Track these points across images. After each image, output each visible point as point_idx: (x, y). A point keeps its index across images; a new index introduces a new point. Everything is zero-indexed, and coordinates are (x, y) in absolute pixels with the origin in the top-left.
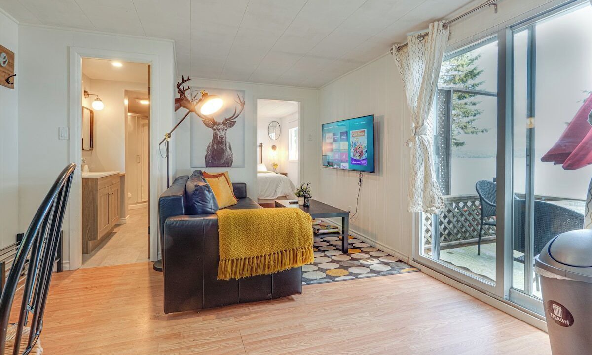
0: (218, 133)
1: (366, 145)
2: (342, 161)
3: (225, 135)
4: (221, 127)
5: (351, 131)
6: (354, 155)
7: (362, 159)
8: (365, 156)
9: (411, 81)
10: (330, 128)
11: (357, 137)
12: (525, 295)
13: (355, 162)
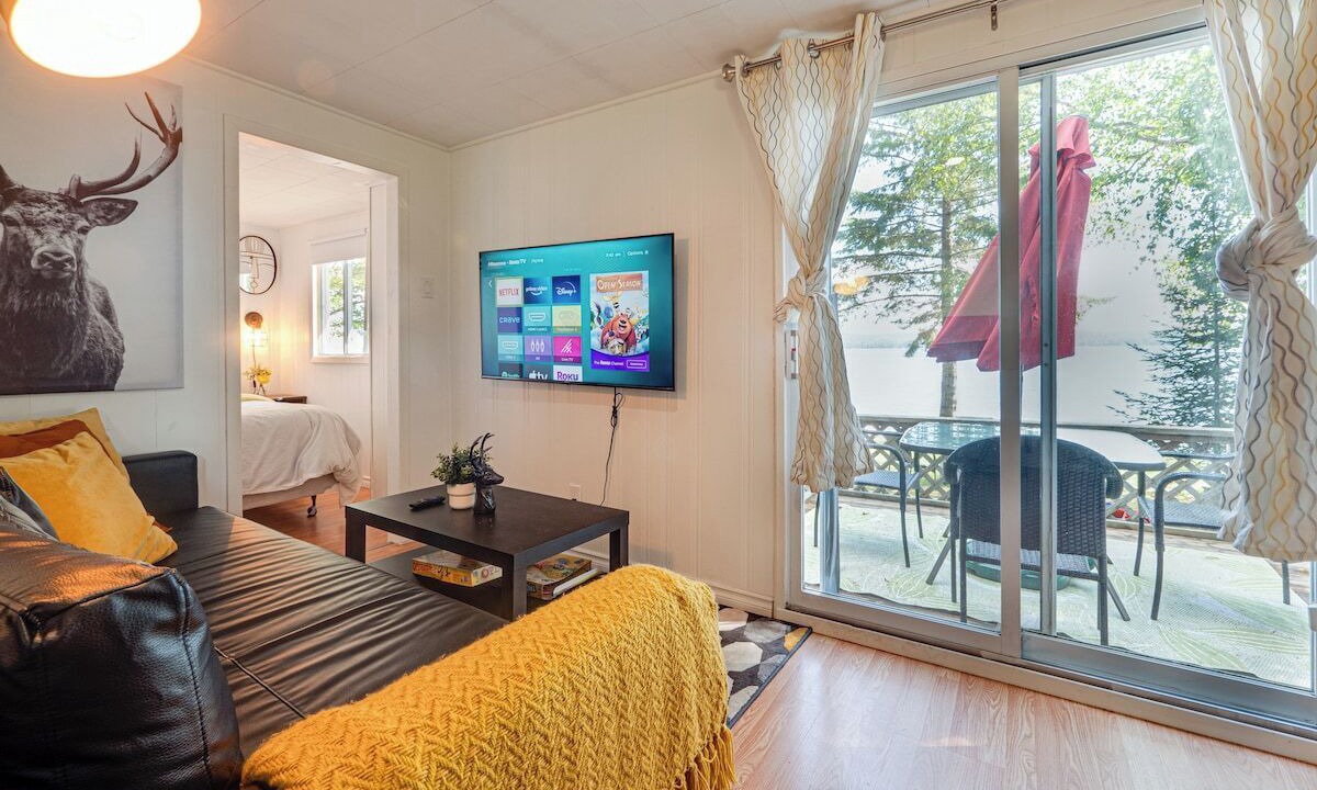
0: (37, 241)
1: (645, 314)
2: (558, 360)
3: (78, 250)
4: (50, 214)
5: (593, 277)
6: (604, 344)
7: (631, 353)
8: (642, 346)
9: (790, 152)
10: (511, 262)
11: (614, 294)
12: (1045, 637)
13: (608, 363)
